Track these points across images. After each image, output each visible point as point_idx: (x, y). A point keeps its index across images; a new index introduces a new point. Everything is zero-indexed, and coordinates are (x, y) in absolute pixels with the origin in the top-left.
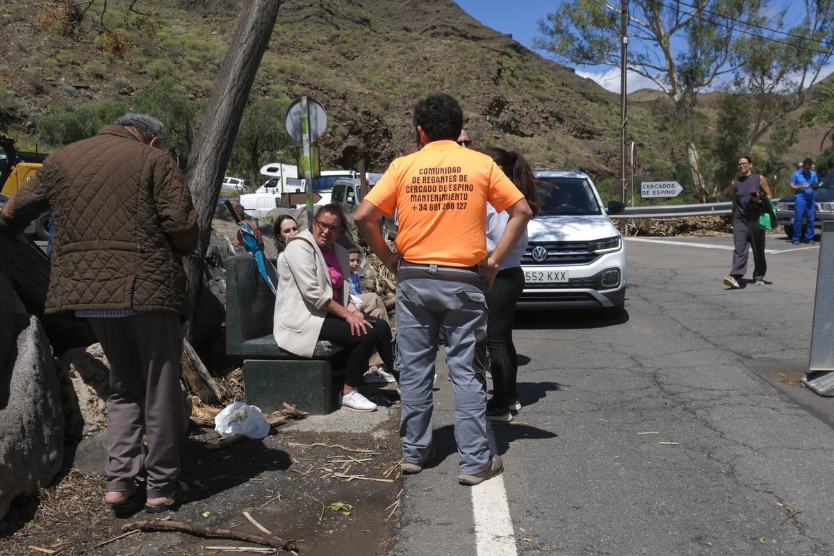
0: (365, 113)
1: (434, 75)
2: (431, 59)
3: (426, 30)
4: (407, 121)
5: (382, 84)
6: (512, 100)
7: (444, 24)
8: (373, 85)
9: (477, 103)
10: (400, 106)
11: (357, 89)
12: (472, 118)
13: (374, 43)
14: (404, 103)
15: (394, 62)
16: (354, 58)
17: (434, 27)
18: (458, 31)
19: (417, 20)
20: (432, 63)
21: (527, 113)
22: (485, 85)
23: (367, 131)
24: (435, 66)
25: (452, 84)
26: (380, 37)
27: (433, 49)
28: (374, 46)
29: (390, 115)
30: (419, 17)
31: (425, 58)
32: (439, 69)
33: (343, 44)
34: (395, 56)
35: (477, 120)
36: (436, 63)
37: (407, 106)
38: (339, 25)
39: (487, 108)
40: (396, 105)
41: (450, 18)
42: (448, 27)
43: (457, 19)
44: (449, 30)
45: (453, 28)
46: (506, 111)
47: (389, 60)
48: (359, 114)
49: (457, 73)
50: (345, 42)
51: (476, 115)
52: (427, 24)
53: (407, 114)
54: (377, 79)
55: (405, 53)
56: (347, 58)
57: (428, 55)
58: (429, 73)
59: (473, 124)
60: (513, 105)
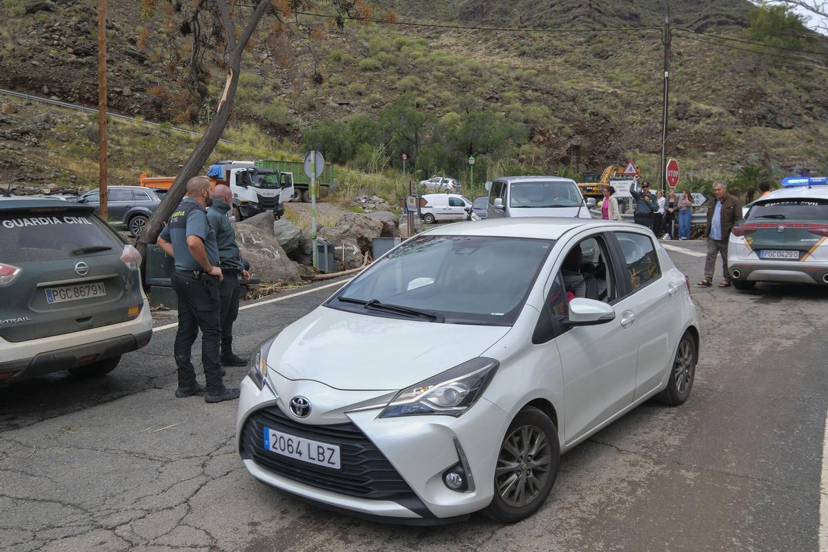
0: (593, 114)
1: (686, 70)
2: (685, 54)
3: (698, 21)
4: (647, 118)
5: (630, 82)
6: (770, 91)
7: (718, 12)
8: (619, 83)
9: (729, 97)
10: (642, 103)
11: (603, 88)
12: (716, 113)
13: (630, 41)
14: (646, 100)
15: (647, 59)
16: (608, 57)
17: (707, 17)
18: (733, 19)
19: (690, 11)
20: (686, 57)
21: (787, 105)
22: (740, 77)
23: (593, 131)
24: (689, 60)
25: (703, 78)
26: (635, 35)
27: (689, 44)
28: (629, 44)
29: (630, 112)
30: (693, 8)
31: (679, 54)
32: (692, 63)
33: (600, 45)
34: (649, 53)
35: (720, 114)
36: (690, 58)
37: (648, 103)
38: (606, 23)
39: (740, 100)
40: (637, 103)
41: (726, 6)
42: (722, 15)
43: (734, 7)
44: (724, 18)
45: (728, 16)
46: (763, 103)
47: (642, 58)
48: (587, 115)
49: (711, 67)
50: (601, 42)
51: (721, 110)
52: (700, 15)
53: (647, 111)
54: (627, 77)
55: (659, 50)
56: (602, 57)
57: (682, 50)
58: (681, 68)
59: (716, 119)
60: (771, 96)
